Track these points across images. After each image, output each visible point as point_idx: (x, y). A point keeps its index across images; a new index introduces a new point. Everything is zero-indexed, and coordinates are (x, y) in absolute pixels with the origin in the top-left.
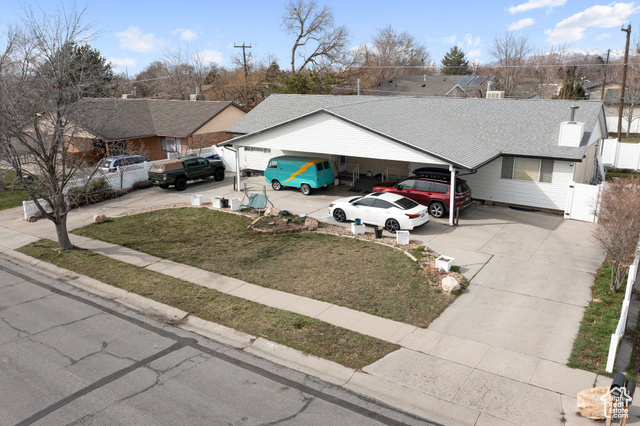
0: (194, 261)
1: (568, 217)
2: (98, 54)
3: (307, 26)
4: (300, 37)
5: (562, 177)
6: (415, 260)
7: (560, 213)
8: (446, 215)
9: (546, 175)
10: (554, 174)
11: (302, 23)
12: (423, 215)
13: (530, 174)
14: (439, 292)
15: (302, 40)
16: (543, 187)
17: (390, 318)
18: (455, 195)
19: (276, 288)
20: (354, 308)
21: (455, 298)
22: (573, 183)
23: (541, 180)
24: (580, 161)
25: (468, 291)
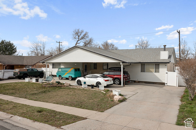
0: (12, 94)
1: (167, 85)
2: (13, 44)
3: (80, 37)
4: (78, 41)
5: (163, 70)
6: (105, 93)
7: (163, 84)
8: (120, 84)
9: (157, 70)
10: (160, 69)
11: (79, 36)
12: (111, 81)
13: (151, 70)
14: (113, 101)
15: (79, 42)
16: (156, 74)
17: (87, 109)
18: (123, 76)
19: (40, 101)
20: (71, 106)
21: (120, 103)
22: (167, 72)
23: (155, 72)
24: (169, 63)
25: (126, 101)
